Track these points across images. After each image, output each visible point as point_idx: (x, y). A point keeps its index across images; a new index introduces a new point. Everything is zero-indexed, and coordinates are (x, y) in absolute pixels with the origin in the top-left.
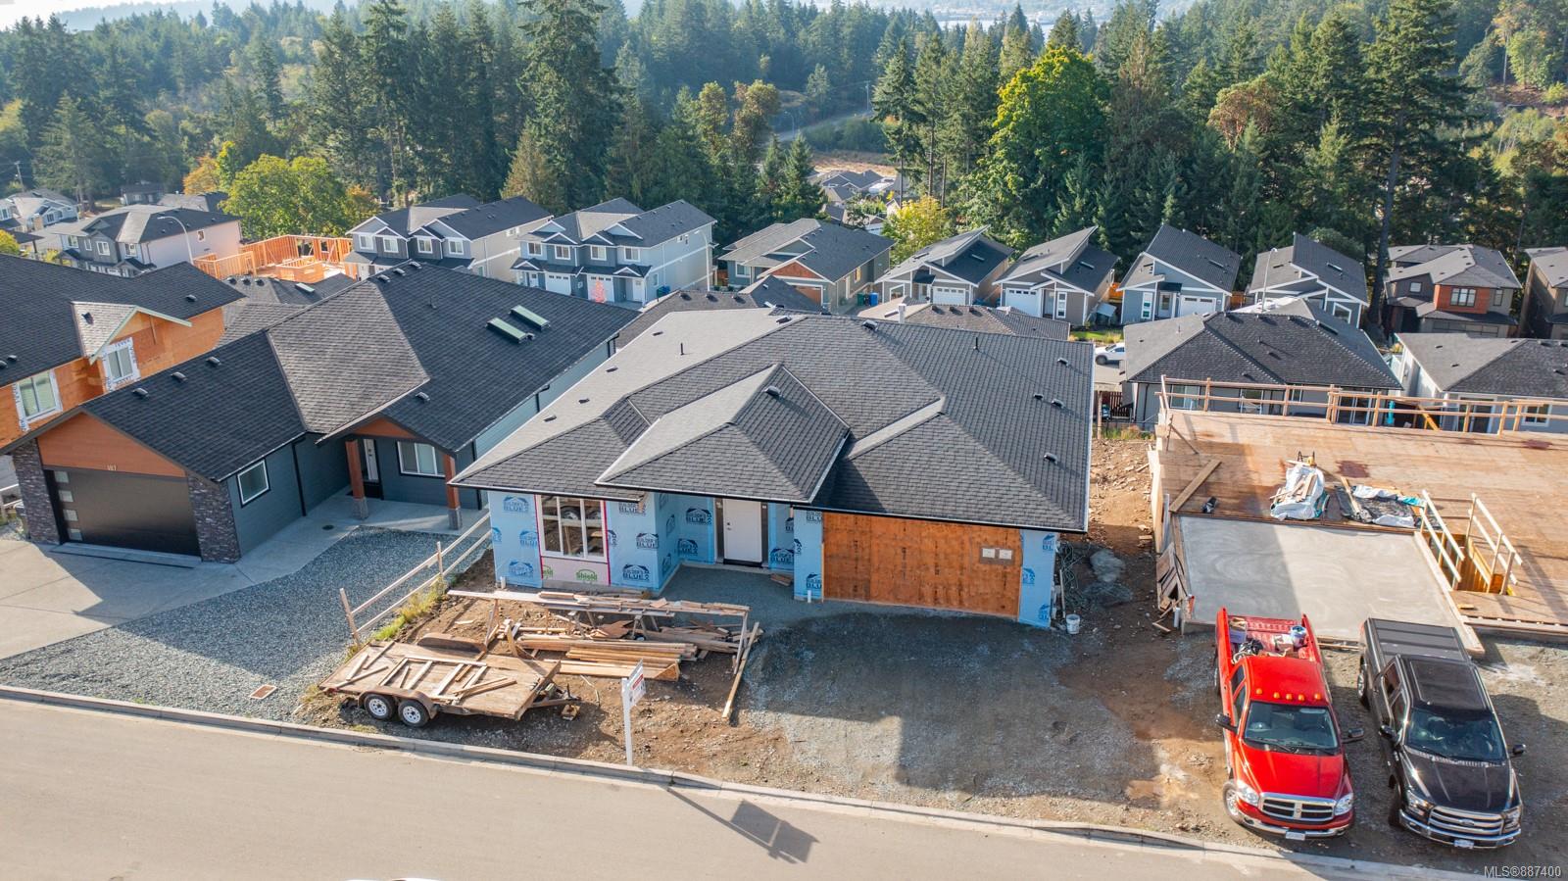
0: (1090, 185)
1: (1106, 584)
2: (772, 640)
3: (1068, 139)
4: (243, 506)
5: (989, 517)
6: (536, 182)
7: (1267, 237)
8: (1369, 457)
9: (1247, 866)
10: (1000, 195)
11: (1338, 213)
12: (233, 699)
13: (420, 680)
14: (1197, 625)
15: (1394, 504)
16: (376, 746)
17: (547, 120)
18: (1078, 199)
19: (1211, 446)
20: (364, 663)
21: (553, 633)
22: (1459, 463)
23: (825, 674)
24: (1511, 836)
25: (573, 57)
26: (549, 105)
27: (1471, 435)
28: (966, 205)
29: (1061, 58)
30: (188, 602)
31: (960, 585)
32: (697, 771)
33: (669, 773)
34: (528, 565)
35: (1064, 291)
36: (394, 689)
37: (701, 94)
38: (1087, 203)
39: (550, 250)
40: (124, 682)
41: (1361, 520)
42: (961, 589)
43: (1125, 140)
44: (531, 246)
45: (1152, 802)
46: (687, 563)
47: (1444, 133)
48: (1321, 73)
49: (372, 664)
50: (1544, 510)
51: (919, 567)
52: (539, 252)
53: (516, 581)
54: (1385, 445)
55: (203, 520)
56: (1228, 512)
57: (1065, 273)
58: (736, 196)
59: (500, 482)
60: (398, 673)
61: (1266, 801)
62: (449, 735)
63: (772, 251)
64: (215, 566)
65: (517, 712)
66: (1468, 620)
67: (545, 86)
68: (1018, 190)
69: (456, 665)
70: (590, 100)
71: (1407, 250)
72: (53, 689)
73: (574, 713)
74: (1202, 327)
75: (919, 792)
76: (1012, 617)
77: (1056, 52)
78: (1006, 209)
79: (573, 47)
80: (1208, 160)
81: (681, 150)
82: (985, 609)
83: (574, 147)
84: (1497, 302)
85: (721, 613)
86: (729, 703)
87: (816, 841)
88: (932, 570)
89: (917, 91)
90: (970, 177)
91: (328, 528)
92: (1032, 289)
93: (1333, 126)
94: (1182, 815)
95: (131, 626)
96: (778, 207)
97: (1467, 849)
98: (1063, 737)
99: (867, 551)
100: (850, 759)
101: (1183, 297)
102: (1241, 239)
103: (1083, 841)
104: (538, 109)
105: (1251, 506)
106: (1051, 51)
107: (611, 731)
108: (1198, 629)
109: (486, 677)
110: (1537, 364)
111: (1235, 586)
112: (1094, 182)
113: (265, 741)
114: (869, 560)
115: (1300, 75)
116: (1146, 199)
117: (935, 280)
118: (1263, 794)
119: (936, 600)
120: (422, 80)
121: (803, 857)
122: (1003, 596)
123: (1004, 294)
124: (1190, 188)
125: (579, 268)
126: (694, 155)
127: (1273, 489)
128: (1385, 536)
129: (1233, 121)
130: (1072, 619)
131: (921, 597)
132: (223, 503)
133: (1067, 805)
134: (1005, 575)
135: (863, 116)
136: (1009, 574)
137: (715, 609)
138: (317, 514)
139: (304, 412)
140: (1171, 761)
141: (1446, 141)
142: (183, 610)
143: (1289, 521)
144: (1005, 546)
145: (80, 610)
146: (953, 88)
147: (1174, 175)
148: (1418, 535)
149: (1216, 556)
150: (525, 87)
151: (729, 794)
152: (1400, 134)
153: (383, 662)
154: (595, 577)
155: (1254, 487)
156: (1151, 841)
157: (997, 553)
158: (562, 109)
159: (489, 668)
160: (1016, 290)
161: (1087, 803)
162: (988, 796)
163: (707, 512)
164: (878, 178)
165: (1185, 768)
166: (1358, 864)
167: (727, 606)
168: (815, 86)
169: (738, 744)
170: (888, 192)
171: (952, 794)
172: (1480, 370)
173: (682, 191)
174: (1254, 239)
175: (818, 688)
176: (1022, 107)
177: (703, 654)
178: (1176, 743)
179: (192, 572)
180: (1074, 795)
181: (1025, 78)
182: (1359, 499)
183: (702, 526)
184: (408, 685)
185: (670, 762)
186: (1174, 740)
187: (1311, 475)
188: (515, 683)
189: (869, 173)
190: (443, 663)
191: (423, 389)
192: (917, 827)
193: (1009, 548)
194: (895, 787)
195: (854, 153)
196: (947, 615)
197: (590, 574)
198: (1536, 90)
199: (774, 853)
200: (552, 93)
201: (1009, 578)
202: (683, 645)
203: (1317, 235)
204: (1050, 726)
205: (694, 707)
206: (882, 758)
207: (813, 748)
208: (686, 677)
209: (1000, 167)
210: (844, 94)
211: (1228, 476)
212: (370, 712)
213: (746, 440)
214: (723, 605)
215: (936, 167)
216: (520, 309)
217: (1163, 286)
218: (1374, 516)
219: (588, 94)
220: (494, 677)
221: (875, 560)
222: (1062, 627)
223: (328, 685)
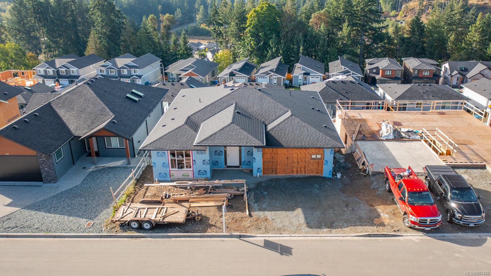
0: (277, 44)
1: (342, 163)
2: (254, 189)
3: (269, 30)
4: (57, 163)
5: (316, 145)
6: (97, 49)
7: (330, 58)
8: (400, 120)
9: (416, 239)
10: (250, 48)
11: (349, 50)
12: (80, 228)
13: (146, 214)
14: (375, 172)
15: (413, 133)
16: (137, 237)
17: (99, 28)
18: (274, 48)
19: (356, 120)
20: (124, 211)
21: (181, 195)
22: (424, 120)
23: (273, 198)
24: (483, 222)
25: (106, 6)
26: (99, 23)
27: (424, 112)
28: (238, 51)
29: (266, 5)
30: (46, 198)
31: (305, 167)
32: (246, 232)
33: (239, 234)
34: (165, 174)
35: (276, 77)
36: (138, 218)
37: (149, 19)
38: (277, 50)
39: (107, 72)
40: (36, 227)
41: (406, 138)
42: (305, 168)
43: (287, 30)
44: (101, 70)
45: (382, 224)
46: (215, 168)
47: (375, 25)
48: (342, 8)
49: (126, 211)
50: (451, 131)
51: (292, 163)
52: (103, 72)
53: (161, 179)
54: (402, 116)
55: (44, 169)
56: (369, 139)
57: (275, 71)
58: (164, 51)
59: (157, 147)
60: (137, 213)
61: (420, 220)
62: (160, 231)
63: (182, 68)
64: (49, 185)
65: (184, 221)
66: (446, 164)
67: (97, 17)
68: (255, 46)
69: (156, 208)
70: (113, 21)
71: (371, 60)
72: (10, 232)
73: (199, 219)
74: (325, 86)
75: (316, 230)
76: (321, 175)
77: (264, 3)
78: (252, 52)
79: (106, 3)
80: (311, 36)
81: (146, 37)
82: (313, 174)
83: (109, 37)
84: (397, 74)
85: (238, 183)
86: (247, 210)
87: (292, 249)
88: (296, 163)
89: (219, 16)
90: (239, 43)
91: (84, 168)
92: (266, 77)
93: (346, 24)
94: (392, 227)
95: (28, 208)
96: (179, 54)
97: (472, 227)
98: (350, 209)
99: (276, 159)
100: (291, 223)
101: (310, 77)
102: (322, 59)
103: (369, 238)
104: (95, 25)
105: (374, 136)
106: (262, 3)
107: (213, 223)
108: (375, 173)
109: (168, 211)
110: (417, 91)
111: (380, 160)
112: (279, 43)
113: (97, 240)
114: (277, 162)
115: (335, 9)
116: (294, 48)
117: (236, 75)
118: (418, 218)
119: (297, 172)
120: (51, 15)
121: (291, 254)
122: (318, 169)
123: (257, 78)
124: (307, 44)
125: (118, 77)
126: (150, 39)
127: (379, 131)
128: (414, 142)
129: (316, 23)
130: (339, 174)
131: (293, 172)
132: (51, 163)
133: (360, 228)
134: (318, 163)
135: (194, 24)
136: (320, 162)
137: (235, 182)
138: (78, 164)
139: (71, 129)
140: (383, 212)
141: (376, 28)
142: (45, 200)
143: (387, 140)
144: (319, 154)
145: (6, 204)
146: (232, 15)
147: (302, 40)
148: (422, 141)
149: (371, 152)
150: (90, 17)
151: (260, 238)
152: (364, 26)
153: (130, 210)
154: (188, 175)
155: (373, 131)
156: (388, 235)
157: (316, 156)
158: (104, 24)
159: (167, 208)
160: (260, 77)
161: (365, 227)
162: (336, 229)
163: (221, 151)
164: (201, 44)
165: (387, 214)
166: (445, 234)
167: (239, 180)
168: (177, 15)
169: (255, 222)
170: (205, 48)
171: (325, 229)
172: (403, 93)
173: (147, 50)
174: (326, 58)
175: (272, 203)
176: (255, 20)
177: (232, 196)
178: (382, 207)
179: (41, 187)
180: (360, 225)
181: (255, 11)
182: (403, 132)
183: (220, 156)
184: (143, 216)
185: (236, 230)
186: (381, 206)
187: (389, 126)
188: (178, 212)
189: (199, 43)
190: (151, 208)
191: (113, 119)
192: (320, 240)
193: (320, 154)
194: (308, 229)
195: (192, 36)
196: (301, 176)
197: (187, 174)
198: (388, 12)
199: (281, 254)
200: (100, 19)
201: (320, 163)
202: (227, 194)
203: (345, 57)
204: (345, 206)
205: (236, 213)
206: (300, 221)
207: (278, 221)
208: (230, 204)
209: (249, 39)
210: (187, 17)
211: (365, 128)
212: (131, 226)
213: (238, 127)
214: (238, 180)
215: (226, 40)
216: (133, 91)
217: (305, 74)
218: (409, 137)
219: (111, 19)
220: (170, 211)
221: (279, 162)
222: (335, 177)
223: (114, 220)
